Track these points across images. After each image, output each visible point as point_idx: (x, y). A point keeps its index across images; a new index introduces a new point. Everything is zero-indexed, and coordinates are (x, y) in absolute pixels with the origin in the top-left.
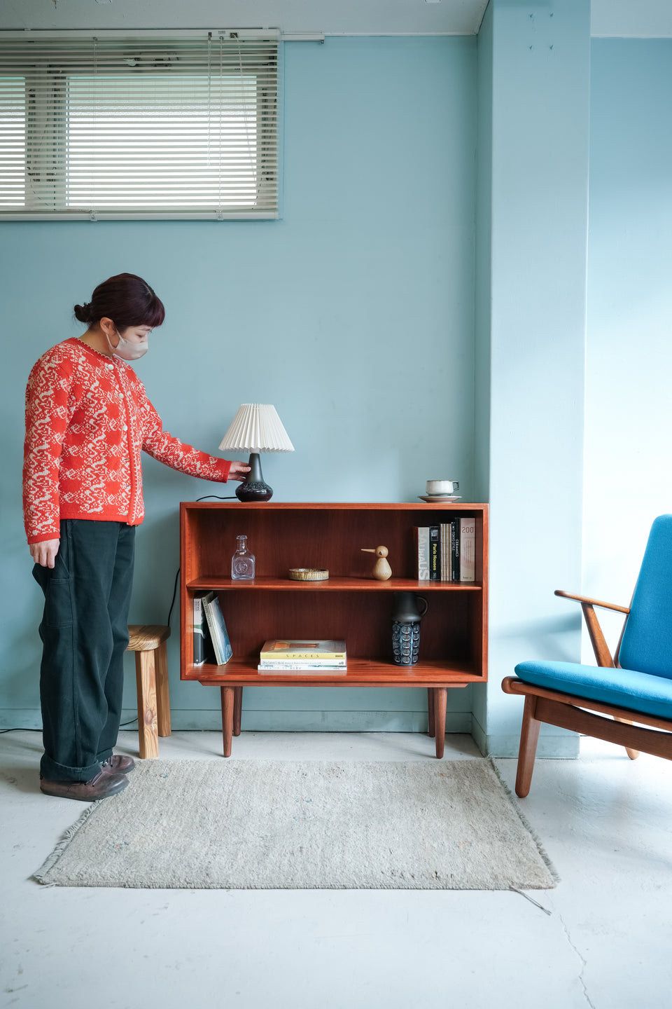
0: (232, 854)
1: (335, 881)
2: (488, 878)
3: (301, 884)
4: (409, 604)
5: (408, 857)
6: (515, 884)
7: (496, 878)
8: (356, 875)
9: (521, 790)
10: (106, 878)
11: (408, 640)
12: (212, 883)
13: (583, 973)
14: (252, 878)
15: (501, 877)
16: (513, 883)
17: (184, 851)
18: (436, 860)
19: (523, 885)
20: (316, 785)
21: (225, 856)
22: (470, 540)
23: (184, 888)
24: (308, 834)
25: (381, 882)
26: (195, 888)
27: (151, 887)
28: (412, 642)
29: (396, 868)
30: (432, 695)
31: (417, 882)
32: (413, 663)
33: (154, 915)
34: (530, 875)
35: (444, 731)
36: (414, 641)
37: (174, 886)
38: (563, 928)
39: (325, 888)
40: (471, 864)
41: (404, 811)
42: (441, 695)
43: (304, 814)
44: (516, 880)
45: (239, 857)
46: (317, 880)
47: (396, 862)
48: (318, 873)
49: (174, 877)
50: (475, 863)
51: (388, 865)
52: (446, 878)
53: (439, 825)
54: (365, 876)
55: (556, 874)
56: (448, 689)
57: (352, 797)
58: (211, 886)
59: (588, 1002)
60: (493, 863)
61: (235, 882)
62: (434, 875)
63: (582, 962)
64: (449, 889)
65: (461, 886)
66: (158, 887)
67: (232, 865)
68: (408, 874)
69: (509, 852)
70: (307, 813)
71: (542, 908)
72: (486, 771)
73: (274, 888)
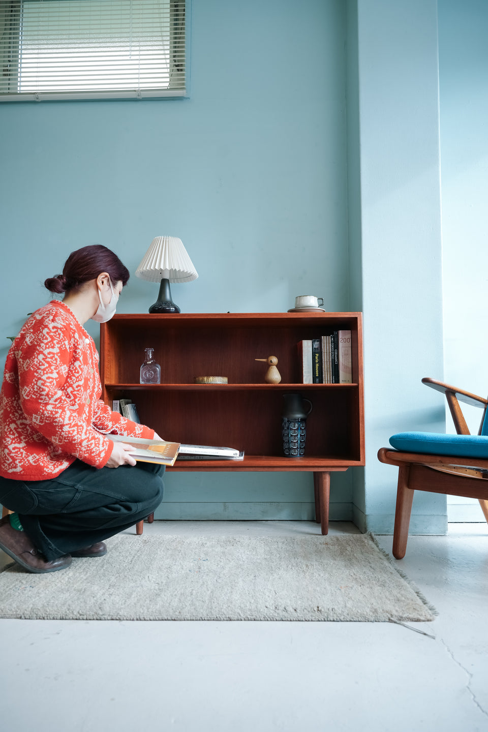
0: (127, 594)
1: (221, 613)
2: (368, 612)
3: (188, 617)
4: (296, 404)
5: (292, 596)
6: (394, 616)
7: (376, 611)
8: (241, 608)
9: (398, 553)
10: (4, 611)
11: (296, 435)
12: (103, 615)
13: (470, 683)
14: (142, 611)
15: (380, 611)
16: (392, 615)
17: (84, 592)
18: (319, 598)
19: (402, 617)
20: (213, 550)
21: (121, 596)
22: (347, 349)
23: (77, 619)
24: (201, 581)
25: (265, 614)
26: (87, 619)
27: (46, 618)
28: (299, 436)
29: (280, 604)
30: (317, 478)
31: (299, 615)
32: (300, 455)
33: (45, 638)
34: (409, 609)
35: (327, 519)
36: (301, 435)
37: (67, 618)
38: (446, 648)
39: (211, 620)
40: (351, 601)
41: (290, 566)
42: (325, 478)
43: (200, 568)
44: (394, 613)
45: (133, 596)
46: (203, 613)
47: (280, 600)
48: (205, 607)
49: (69, 610)
50: (355, 601)
51: (273, 602)
52: (328, 611)
53: (322, 575)
54: (250, 610)
55: (434, 609)
56: (331, 473)
57: (245, 557)
58: (102, 617)
59: (479, 708)
60: (373, 601)
61: (125, 614)
62: (316, 609)
63: (468, 675)
64: (331, 621)
65: (342, 618)
66: (51, 618)
67: (125, 601)
68: (291, 608)
69: (387, 594)
70: (202, 568)
71: (425, 634)
72: (366, 541)
73: (162, 620)
